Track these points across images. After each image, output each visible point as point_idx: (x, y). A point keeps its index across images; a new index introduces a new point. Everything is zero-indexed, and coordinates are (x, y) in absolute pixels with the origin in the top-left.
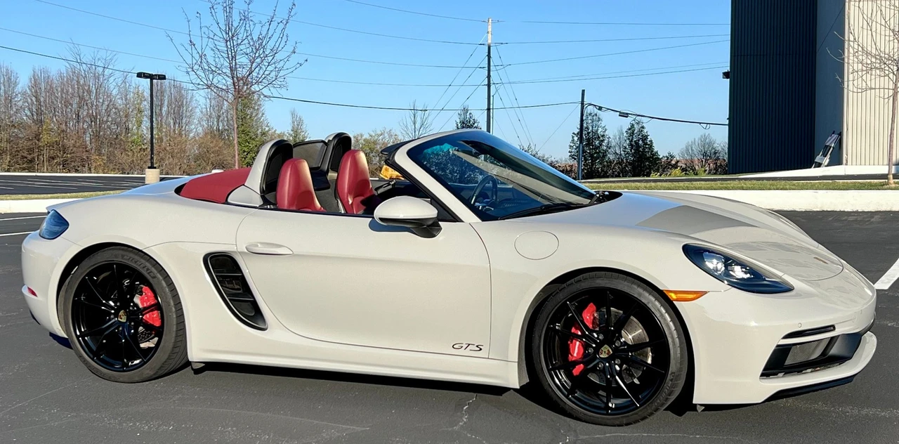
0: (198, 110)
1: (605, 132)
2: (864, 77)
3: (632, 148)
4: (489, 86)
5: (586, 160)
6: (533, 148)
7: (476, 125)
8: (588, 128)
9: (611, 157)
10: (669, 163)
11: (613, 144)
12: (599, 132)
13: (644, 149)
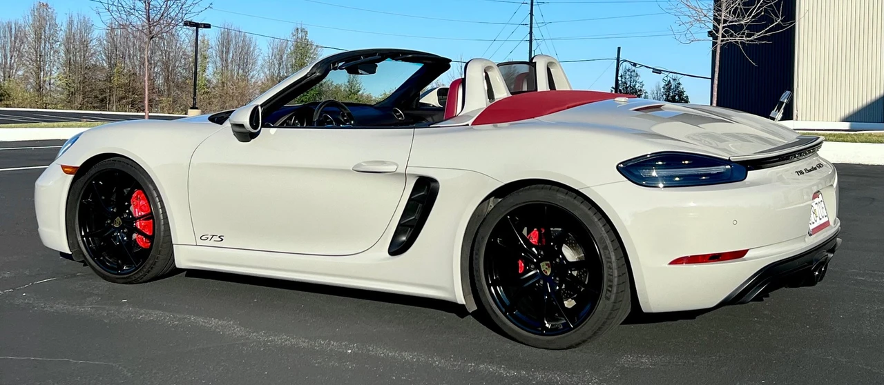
0: (260, 58)
1: (642, 87)
4: (531, 41)
12: (637, 86)
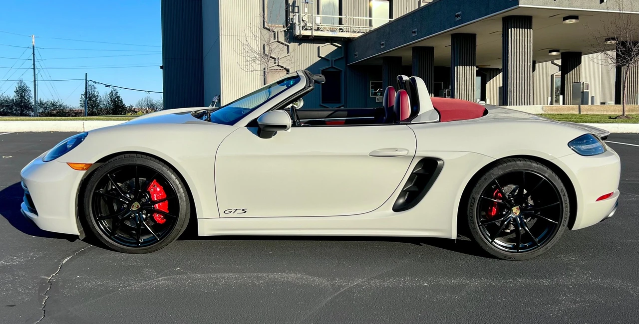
1: (98, 94)
2: (252, 64)
3: (112, 102)
4: (34, 69)
5: (89, 107)
6: (60, 101)
7: (27, 89)
8: (89, 92)
9: (102, 106)
10: (131, 110)
11: (103, 100)
12: (95, 94)
13: (118, 103)
